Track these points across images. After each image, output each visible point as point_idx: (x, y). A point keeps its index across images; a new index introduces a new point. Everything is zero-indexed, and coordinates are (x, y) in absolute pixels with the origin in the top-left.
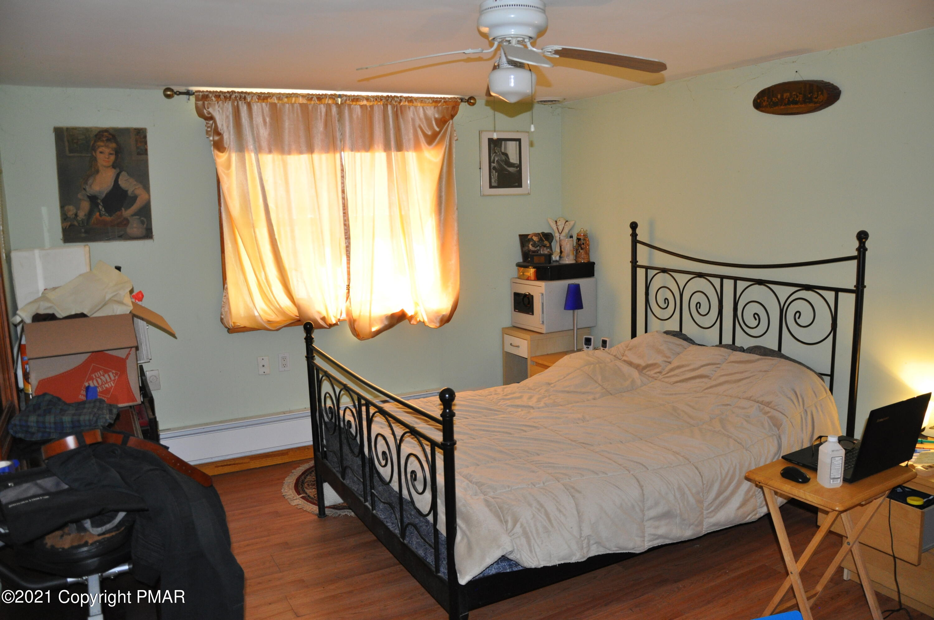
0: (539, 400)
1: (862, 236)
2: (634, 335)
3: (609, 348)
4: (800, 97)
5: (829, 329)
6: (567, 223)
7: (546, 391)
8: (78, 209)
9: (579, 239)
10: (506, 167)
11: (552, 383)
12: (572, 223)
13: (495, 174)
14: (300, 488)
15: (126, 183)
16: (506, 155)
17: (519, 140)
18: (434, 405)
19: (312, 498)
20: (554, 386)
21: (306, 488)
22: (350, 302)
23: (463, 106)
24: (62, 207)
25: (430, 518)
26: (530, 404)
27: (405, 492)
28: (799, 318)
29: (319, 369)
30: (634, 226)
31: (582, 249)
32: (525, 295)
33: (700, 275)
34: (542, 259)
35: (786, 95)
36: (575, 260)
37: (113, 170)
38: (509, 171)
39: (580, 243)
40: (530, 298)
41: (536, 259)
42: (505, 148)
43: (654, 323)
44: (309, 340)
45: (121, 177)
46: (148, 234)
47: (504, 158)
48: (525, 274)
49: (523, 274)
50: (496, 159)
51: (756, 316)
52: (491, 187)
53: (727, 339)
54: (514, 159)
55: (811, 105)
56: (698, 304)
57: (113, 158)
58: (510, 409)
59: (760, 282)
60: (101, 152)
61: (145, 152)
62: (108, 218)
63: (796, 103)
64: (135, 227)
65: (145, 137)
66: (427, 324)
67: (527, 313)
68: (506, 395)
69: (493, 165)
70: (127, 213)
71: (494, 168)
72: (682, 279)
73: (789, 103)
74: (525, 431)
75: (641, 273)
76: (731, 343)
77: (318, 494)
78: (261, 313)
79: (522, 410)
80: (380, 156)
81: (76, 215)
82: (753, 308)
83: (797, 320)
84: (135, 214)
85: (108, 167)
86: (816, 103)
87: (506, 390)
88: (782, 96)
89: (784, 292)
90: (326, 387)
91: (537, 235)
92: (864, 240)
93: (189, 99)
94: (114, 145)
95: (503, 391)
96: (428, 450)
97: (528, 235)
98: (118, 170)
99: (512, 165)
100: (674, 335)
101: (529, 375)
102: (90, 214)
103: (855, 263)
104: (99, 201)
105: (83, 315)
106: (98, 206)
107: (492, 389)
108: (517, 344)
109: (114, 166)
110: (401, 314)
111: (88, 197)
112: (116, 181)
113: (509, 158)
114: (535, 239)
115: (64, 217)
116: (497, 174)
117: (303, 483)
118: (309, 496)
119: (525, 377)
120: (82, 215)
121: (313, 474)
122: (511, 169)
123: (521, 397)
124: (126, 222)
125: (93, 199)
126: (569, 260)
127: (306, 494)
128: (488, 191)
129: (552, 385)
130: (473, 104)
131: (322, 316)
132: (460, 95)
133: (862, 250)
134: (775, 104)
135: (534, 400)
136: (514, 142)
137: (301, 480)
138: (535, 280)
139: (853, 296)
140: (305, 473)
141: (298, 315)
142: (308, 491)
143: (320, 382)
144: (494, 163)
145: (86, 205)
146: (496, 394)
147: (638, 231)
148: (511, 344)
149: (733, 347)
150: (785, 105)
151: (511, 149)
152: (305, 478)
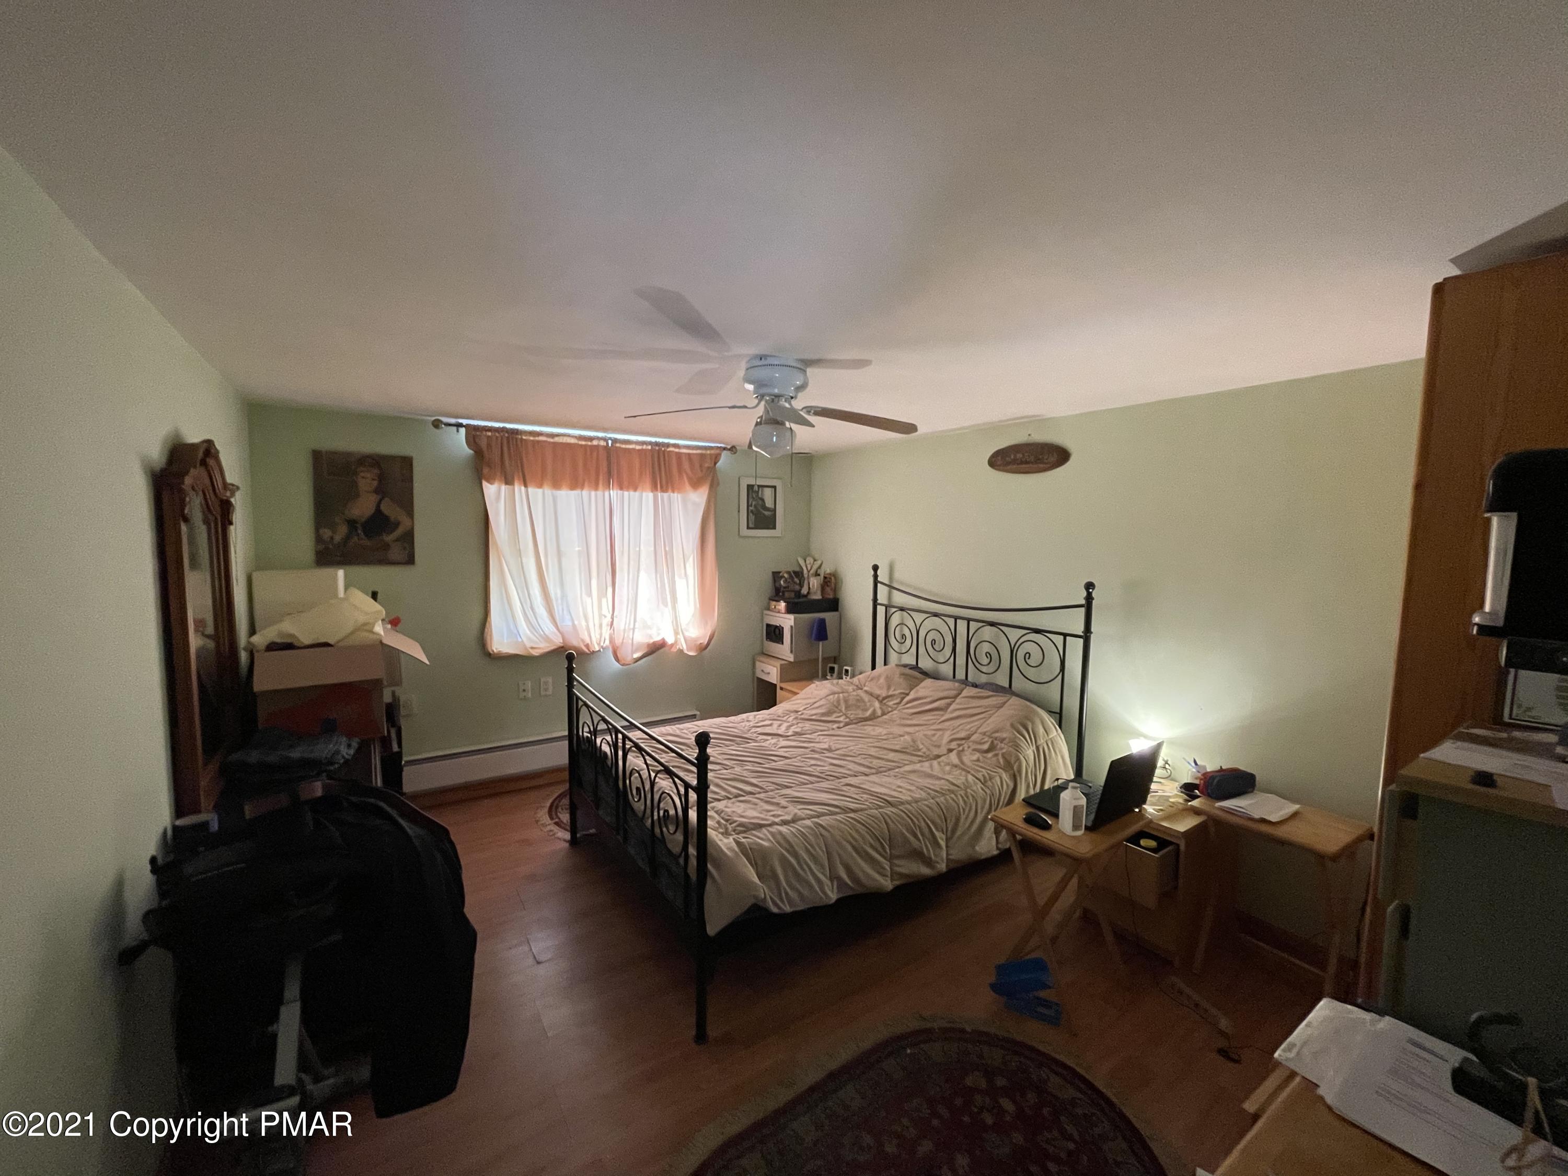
0: (788, 728)
1: (1089, 586)
2: (873, 667)
3: (851, 678)
4: (1032, 459)
5: (1058, 670)
6: (815, 562)
7: (794, 719)
8: (334, 532)
9: (825, 578)
10: (761, 510)
11: (799, 711)
12: (819, 562)
13: (752, 517)
14: (553, 813)
15: (388, 508)
16: (763, 500)
17: (775, 487)
18: (689, 732)
19: (565, 824)
20: (802, 714)
21: (560, 812)
22: (614, 630)
23: (725, 454)
24: (317, 530)
25: (682, 861)
26: (780, 732)
27: (657, 830)
28: (1029, 658)
29: (578, 698)
30: (875, 568)
31: (828, 586)
32: (776, 627)
33: (936, 615)
34: (793, 595)
35: (1019, 456)
36: (822, 595)
37: (375, 496)
38: (764, 514)
39: (826, 580)
40: (781, 630)
41: (787, 594)
42: (762, 494)
43: (893, 657)
44: (570, 670)
45: (383, 502)
46: (410, 560)
47: (760, 502)
48: (777, 607)
49: (775, 607)
50: (754, 503)
51: (988, 655)
52: (748, 528)
53: (960, 674)
54: (769, 503)
55: (1041, 466)
56: (933, 642)
57: (375, 483)
58: (761, 737)
59: (992, 624)
60: (363, 477)
61: (411, 479)
62: (367, 542)
63: (1027, 463)
64: (396, 552)
65: (411, 465)
66: (686, 652)
67: (778, 642)
68: (757, 723)
69: (750, 508)
70: (389, 538)
71: (752, 511)
72: (919, 618)
73: (1022, 463)
74: (776, 761)
75: (881, 610)
76: (964, 678)
77: (571, 819)
78: (525, 639)
79: (772, 739)
80: (648, 496)
81: (332, 538)
82: (986, 647)
83: (1027, 660)
84: (397, 540)
85: (370, 492)
86: (1045, 463)
87: (758, 717)
88: (1015, 456)
89: (1014, 634)
90: (584, 716)
91: (788, 573)
92: (1091, 590)
93: (458, 431)
94: (376, 471)
95: (755, 718)
96: (682, 790)
97: (780, 572)
98: (379, 497)
99: (768, 509)
100: (911, 669)
101: (777, 703)
102: (347, 538)
103: (1083, 610)
104: (358, 525)
105: (326, 645)
106: (356, 530)
107: (744, 716)
108: (768, 671)
109: (376, 491)
110: (661, 642)
111: (346, 520)
112: (378, 506)
113: (765, 503)
114: (786, 575)
115: (319, 539)
116: (754, 517)
117: (557, 807)
118: (562, 821)
119: (774, 704)
120: (338, 538)
121: (568, 796)
122: (766, 513)
123: (771, 725)
124: (387, 547)
125: (352, 523)
126: (818, 596)
127: (559, 818)
128: (745, 531)
129: (800, 713)
130: (735, 453)
131: (585, 644)
132: (724, 444)
133: (1089, 598)
134: (1008, 463)
135: (783, 728)
136: (770, 489)
137: (555, 804)
138: (785, 613)
139: (1081, 641)
140: (560, 797)
141: (562, 641)
142: (561, 816)
143: (578, 711)
144: (751, 506)
145: (343, 530)
146: (748, 721)
147: (879, 572)
148: (763, 671)
149: (965, 682)
150: (1018, 464)
151: (768, 494)
152: (560, 802)
